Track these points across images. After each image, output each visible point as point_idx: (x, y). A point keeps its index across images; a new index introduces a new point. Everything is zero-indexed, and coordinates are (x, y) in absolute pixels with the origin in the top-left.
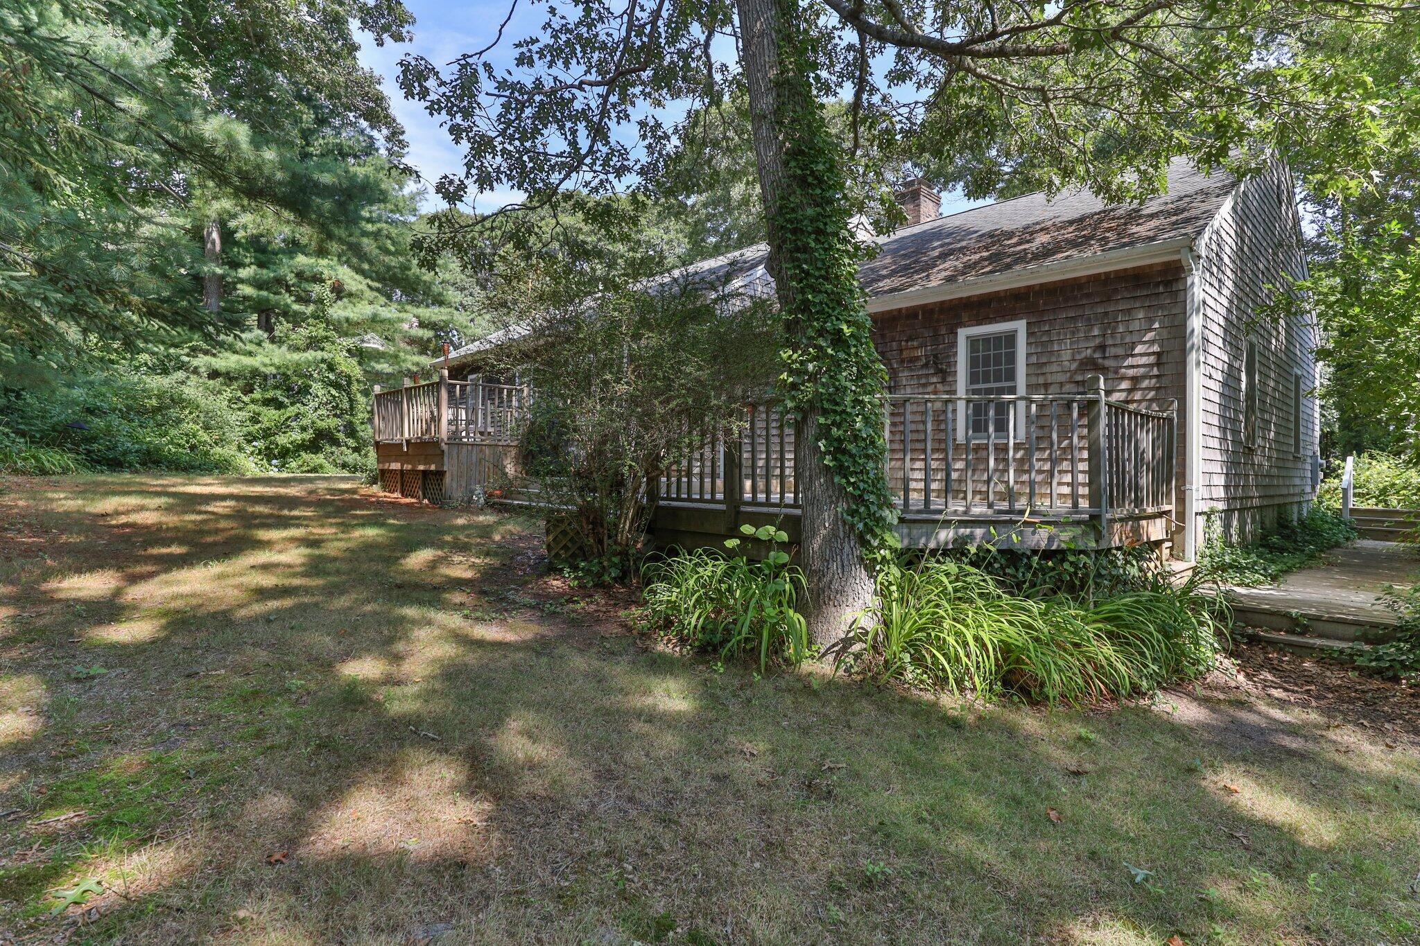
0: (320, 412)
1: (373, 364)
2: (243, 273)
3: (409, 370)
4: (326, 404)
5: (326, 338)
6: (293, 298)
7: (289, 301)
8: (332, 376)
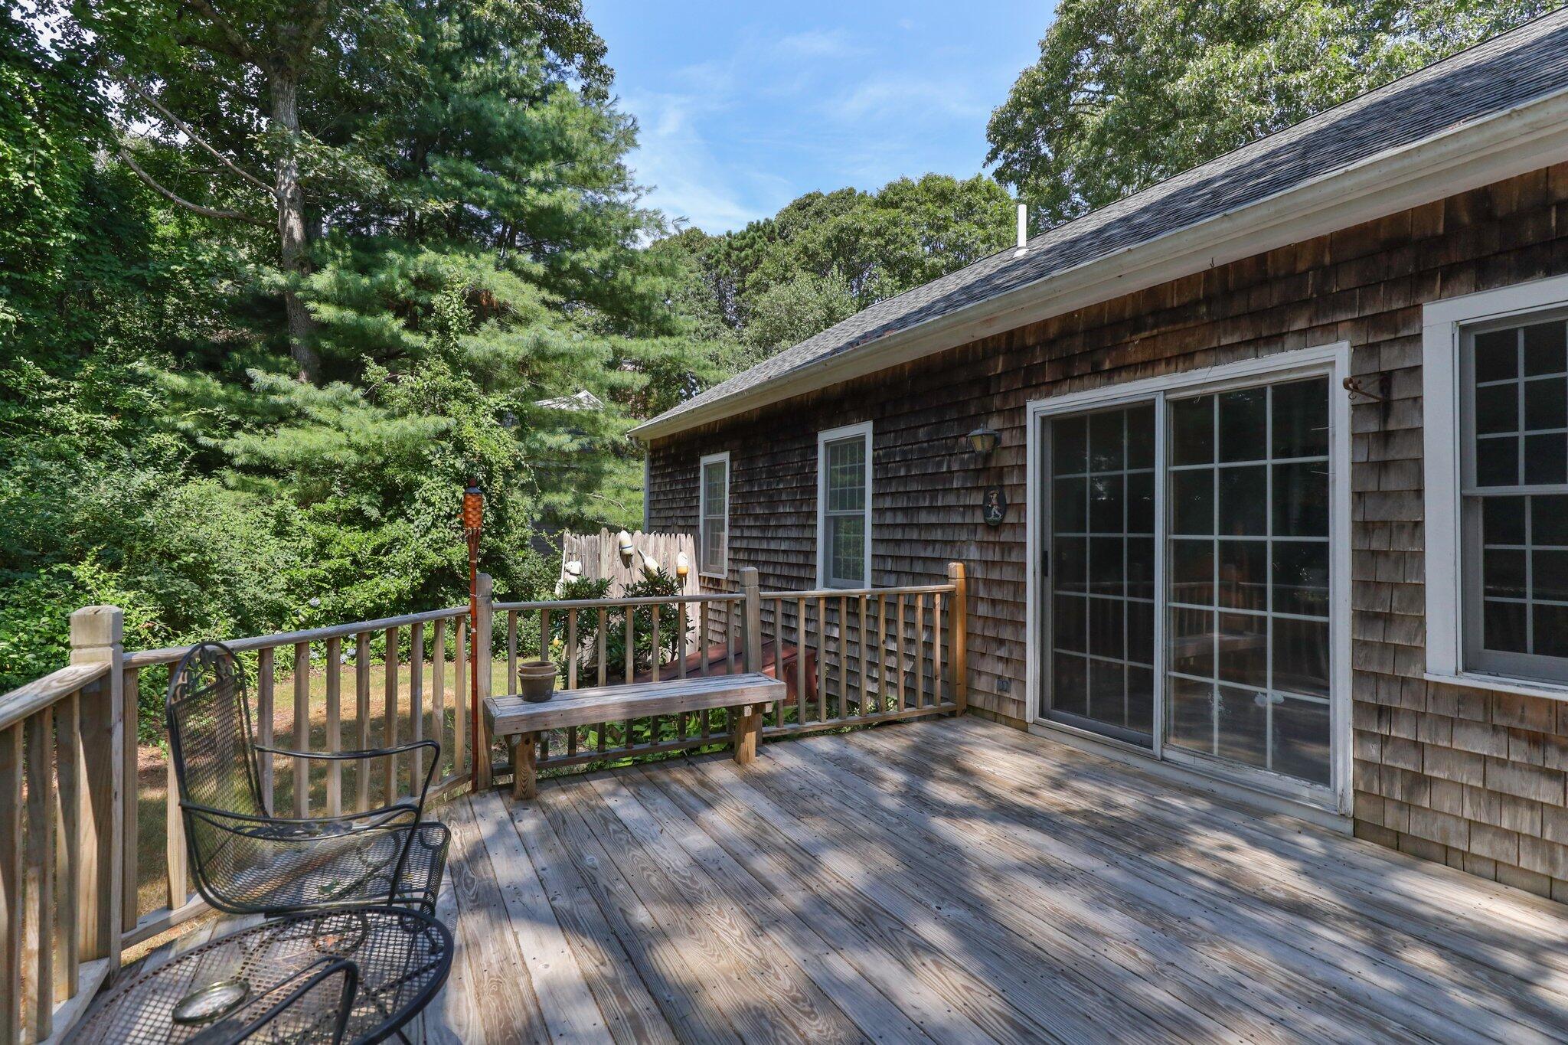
0: (435, 534)
1: (542, 435)
2: (322, 280)
3: (614, 443)
4: (449, 517)
5: (457, 393)
6: (402, 322)
7: (396, 329)
8: (460, 464)
